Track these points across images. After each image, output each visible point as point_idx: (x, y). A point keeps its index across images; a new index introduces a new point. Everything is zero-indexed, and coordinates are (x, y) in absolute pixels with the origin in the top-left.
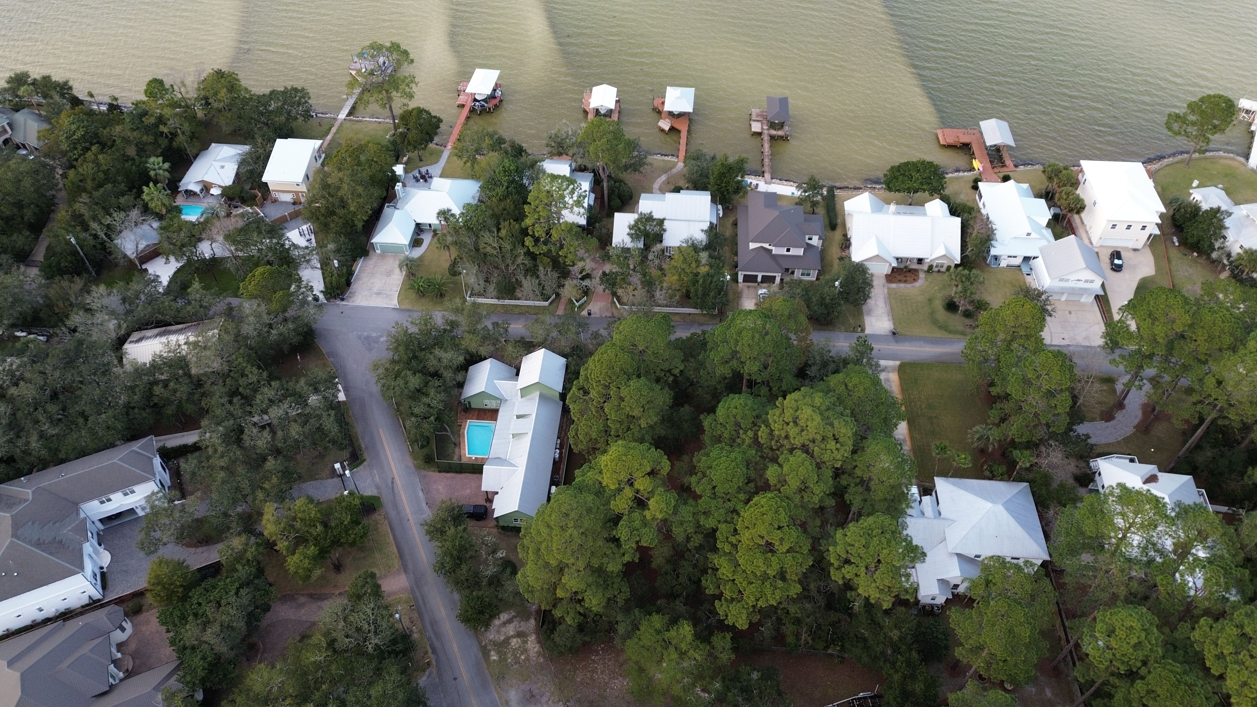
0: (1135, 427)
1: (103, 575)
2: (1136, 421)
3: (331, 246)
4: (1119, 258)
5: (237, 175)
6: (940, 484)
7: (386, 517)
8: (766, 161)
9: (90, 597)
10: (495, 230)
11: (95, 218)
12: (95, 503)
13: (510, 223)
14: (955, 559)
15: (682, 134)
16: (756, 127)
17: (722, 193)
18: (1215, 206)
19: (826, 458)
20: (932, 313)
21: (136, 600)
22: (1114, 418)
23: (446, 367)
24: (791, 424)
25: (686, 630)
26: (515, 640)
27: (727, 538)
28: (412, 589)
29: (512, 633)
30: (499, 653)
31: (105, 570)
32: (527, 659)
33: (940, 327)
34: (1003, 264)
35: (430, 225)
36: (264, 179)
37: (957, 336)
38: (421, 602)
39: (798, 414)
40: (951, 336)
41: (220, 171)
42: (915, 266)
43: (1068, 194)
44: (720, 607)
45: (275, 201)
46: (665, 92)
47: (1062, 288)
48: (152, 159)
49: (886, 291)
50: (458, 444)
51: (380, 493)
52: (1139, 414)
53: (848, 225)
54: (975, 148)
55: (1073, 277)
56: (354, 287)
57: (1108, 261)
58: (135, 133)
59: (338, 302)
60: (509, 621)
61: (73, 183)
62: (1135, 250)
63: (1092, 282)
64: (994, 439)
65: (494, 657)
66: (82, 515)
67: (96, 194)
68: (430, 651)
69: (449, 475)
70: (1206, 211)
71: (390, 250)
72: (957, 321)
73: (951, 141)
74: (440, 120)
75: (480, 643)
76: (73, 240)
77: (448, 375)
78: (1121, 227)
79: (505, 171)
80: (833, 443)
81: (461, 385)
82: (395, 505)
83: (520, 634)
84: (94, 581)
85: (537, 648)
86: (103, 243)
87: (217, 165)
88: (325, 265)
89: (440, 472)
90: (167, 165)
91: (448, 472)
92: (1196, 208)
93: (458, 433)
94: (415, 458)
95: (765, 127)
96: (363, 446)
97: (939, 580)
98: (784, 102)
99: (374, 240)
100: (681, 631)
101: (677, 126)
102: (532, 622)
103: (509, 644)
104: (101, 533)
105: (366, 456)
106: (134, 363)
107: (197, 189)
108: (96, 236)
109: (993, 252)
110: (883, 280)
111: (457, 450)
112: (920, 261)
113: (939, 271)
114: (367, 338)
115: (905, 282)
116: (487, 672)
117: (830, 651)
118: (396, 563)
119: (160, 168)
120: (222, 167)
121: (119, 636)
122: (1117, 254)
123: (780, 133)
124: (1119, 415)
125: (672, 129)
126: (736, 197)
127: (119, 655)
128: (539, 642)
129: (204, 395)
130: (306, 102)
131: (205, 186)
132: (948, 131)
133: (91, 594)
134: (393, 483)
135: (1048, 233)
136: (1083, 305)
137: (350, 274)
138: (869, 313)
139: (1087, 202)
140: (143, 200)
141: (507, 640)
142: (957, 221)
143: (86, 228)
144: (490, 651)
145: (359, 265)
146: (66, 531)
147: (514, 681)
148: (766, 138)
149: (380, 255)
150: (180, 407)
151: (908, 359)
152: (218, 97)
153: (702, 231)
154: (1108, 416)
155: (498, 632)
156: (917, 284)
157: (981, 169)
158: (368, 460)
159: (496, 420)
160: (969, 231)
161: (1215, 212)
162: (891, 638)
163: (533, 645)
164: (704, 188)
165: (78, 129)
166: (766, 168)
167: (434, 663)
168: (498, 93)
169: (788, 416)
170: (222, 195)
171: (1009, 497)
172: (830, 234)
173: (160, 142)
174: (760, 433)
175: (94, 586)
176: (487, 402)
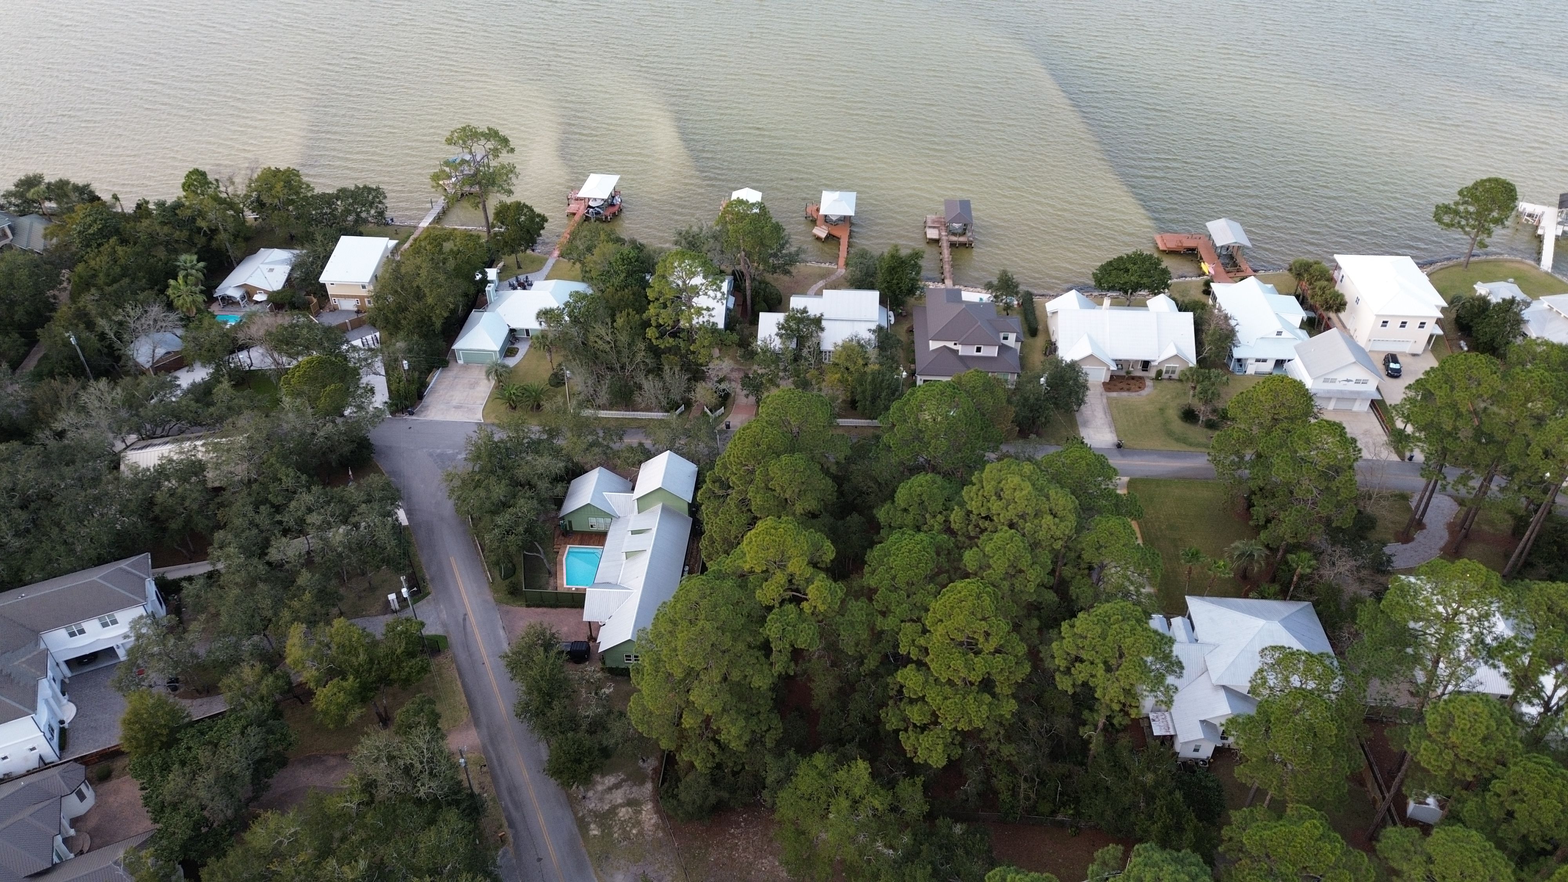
0: (1441, 550)
1: (63, 732)
2: (1442, 543)
3: (401, 345)
4: (1396, 361)
5: (288, 280)
6: (1194, 604)
7: (454, 660)
8: (947, 267)
9: (41, 757)
10: (609, 320)
11: (104, 315)
12: (61, 634)
13: (628, 314)
14: (1222, 694)
15: (842, 241)
16: (932, 234)
17: (894, 292)
18: (1508, 296)
19: (1041, 535)
20: (1166, 423)
21: (104, 764)
22: (1412, 539)
23: (541, 476)
24: (994, 498)
25: (862, 768)
26: (624, 810)
27: (913, 641)
28: (484, 747)
29: (619, 801)
30: (601, 825)
31: (66, 725)
32: (641, 833)
33: (1177, 440)
34: (1251, 369)
35: (527, 331)
36: (322, 279)
37: (1199, 449)
38: (495, 763)
39: (1001, 485)
40: (1191, 449)
41: (268, 274)
42: (1139, 373)
43: (1323, 289)
44: (908, 741)
45: (335, 309)
46: (820, 198)
47: (1329, 391)
48: (184, 257)
49: (1105, 401)
50: (553, 574)
51: (447, 632)
52: (1446, 535)
53: (1052, 328)
54: (1203, 252)
55: (1341, 376)
56: (427, 400)
57: (1383, 367)
58: (166, 228)
59: (407, 417)
60: (617, 786)
61: (80, 277)
62: (1414, 355)
63: (1365, 382)
64: (1260, 556)
65: (594, 831)
66: (42, 646)
67: (108, 289)
68: (506, 824)
69: (540, 610)
70: (1498, 304)
71: (475, 357)
72: (1197, 432)
73: (1172, 245)
74: (544, 219)
75: (575, 814)
76: (73, 340)
77: (543, 485)
78: (1394, 325)
79: (623, 260)
80: (1050, 517)
81: (559, 502)
82: (467, 647)
83: (630, 803)
84: (48, 735)
85: (655, 819)
86: (110, 347)
87: (265, 268)
88: (391, 368)
89: (528, 606)
90: (201, 264)
91: (538, 606)
92: (1484, 302)
93: (555, 560)
94: (496, 591)
95: (944, 233)
96: (427, 577)
97: (1202, 722)
98: (965, 205)
99: (456, 346)
100: (854, 771)
101: (835, 233)
102: (649, 786)
103: (617, 814)
104: (67, 681)
105: (430, 588)
106: (134, 468)
107: (237, 294)
108: (102, 336)
109: (1237, 353)
110: (1101, 389)
111: (552, 581)
112: (1146, 364)
113: (1170, 379)
114: (441, 456)
115: (1129, 390)
116: (584, 850)
117: (1060, 817)
118: (465, 716)
119: (192, 267)
120: (271, 270)
121: (74, 806)
122: (1393, 358)
123: (962, 239)
124: (1419, 536)
125: (830, 237)
126: (911, 300)
127: (72, 832)
128: (658, 811)
129: (221, 505)
130: (380, 202)
131: (247, 293)
132: (1167, 236)
133: (42, 753)
134: (464, 619)
135: (1303, 334)
136: (1357, 414)
137: (423, 385)
138: (1085, 424)
139: (1347, 298)
140: (168, 297)
141: (613, 810)
142: (1189, 316)
143: (90, 325)
144: (589, 824)
145: (435, 378)
146: (19, 663)
147: (622, 862)
148: (945, 244)
149: (462, 366)
150: (189, 520)
151: (1138, 475)
152: (273, 192)
153: (870, 330)
154: (1405, 537)
155: (601, 800)
156: (1144, 393)
157: (1212, 272)
158: (433, 594)
159: (603, 545)
160: (1205, 327)
161: (1509, 304)
162: (1143, 785)
163: (648, 816)
164: (871, 287)
165: (95, 221)
166: (947, 274)
167: (511, 840)
168: (617, 200)
169: (989, 487)
170: (268, 301)
171: (1286, 614)
172: (1030, 340)
173: (196, 241)
174: (952, 518)
175: (49, 741)
176: (592, 521)
